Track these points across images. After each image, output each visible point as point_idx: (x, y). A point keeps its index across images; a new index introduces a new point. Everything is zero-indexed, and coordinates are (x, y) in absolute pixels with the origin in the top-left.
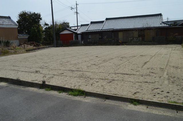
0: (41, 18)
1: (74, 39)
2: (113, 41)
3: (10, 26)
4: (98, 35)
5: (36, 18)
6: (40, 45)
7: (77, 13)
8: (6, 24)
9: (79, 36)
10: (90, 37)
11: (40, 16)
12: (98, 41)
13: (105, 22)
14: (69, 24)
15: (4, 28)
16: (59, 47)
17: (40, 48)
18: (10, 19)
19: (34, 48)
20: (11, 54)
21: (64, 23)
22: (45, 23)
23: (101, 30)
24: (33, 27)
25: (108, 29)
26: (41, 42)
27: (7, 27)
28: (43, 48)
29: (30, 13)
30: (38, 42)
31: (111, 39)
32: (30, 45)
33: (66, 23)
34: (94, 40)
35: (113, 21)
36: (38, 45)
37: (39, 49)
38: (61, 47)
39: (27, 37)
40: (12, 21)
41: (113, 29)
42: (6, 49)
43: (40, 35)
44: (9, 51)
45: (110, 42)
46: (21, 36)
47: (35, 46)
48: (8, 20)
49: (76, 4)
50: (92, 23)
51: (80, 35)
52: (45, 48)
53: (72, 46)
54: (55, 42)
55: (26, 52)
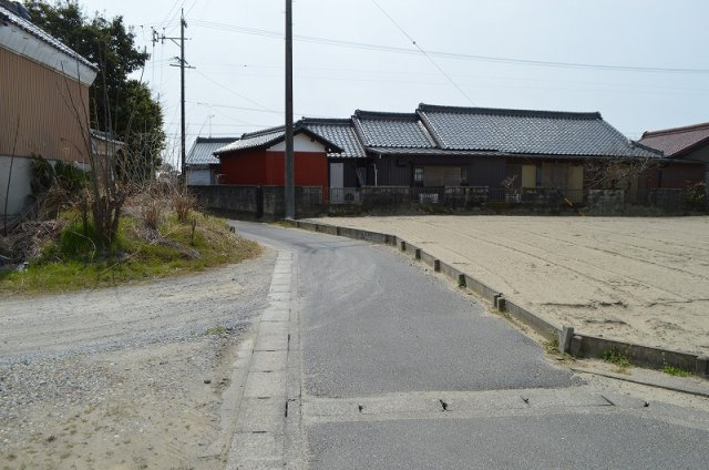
4: (459, 170)
10: (420, 174)
31: (533, 190)
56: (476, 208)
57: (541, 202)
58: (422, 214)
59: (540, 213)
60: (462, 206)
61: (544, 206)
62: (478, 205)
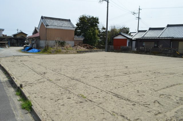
0: (99, 22)
1: (127, 45)
2: (170, 51)
3: (68, 28)
4: (154, 43)
5: (94, 22)
6: (94, 48)
7: (139, 18)
8: (65, 26)
9: (134, 43)
10: (144, 44)
11: (98, 20)
12: (151, 50)
13: (165, 28)
14: (129, 29)
15: (63, 29)
16: (110, 52)
17: (93, 51)
18: (70, 21)
19: (87, 50)
20: (63, 53)
21: (124, 28)
22: (103, 27)
23: (158, 37)
24: (90, 30)
25: (168, 37)
26: (95, 45)
27: (65, 29)
28: (96, 51)
29: (89, 17)
30: (92, 45)
31: (167, 49)
32: (84, 47)
33: (126, 28)
34: (147, 48)
35: (176, 28)
36: (91, 48)
37: (91, 51)
38: (112, 52)
39: (83, 39)
40: (71, 24)
41: (173, 37)
42: (60, 48)
43: (95, 38)
44: (62, 50)
45: (166, 52)
46: (77, 38)
47: (87, 48)
48: (68, 22)
49: (139, 9)
50: (150, 29)
51: (135, 41)
52: (98, 51)
53: (123, 53)
54: (107, 46)
55: (76, 53)
56: (148, 53)
57: (169, 53)
58: (134, 53)
59: (169, 56)
60: (144, 52)
61: (171, 54)
62: (149, 52)
